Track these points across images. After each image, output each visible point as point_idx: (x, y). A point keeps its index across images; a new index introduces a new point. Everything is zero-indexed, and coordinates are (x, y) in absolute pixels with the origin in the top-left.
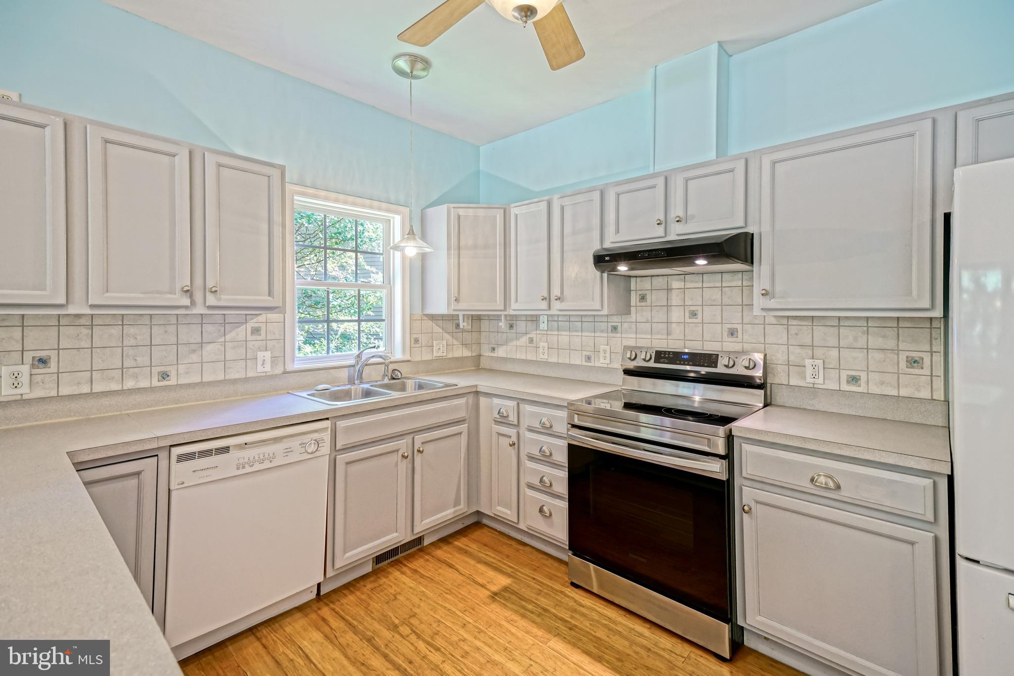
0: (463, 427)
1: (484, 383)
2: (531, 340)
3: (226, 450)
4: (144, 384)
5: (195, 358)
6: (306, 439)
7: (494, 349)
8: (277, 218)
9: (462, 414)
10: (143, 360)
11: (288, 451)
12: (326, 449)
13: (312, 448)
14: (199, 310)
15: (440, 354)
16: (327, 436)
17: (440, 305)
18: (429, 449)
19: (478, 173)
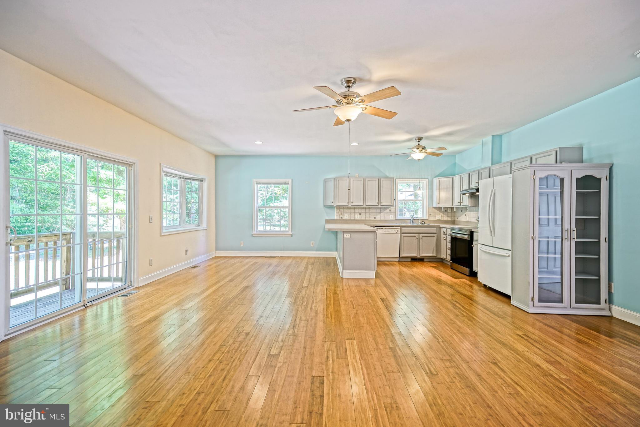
0: (435, 235)
1: (442, 225)
2: (465, 215)
3: (382, 228)
4: (372, 219)
5: (379, 215)
6: (395, 229)
7: (458, 218)
8: (392, 188)
9: (435, 232)
10: (372, 215)
11: (392, 231)
12: (399, 232)
13: (396, 231)
14: (379, 206)
15: (439, 219)
16: (399, 230)
17: (435, 205)
18: (423, 238)
19: (455, 163)
